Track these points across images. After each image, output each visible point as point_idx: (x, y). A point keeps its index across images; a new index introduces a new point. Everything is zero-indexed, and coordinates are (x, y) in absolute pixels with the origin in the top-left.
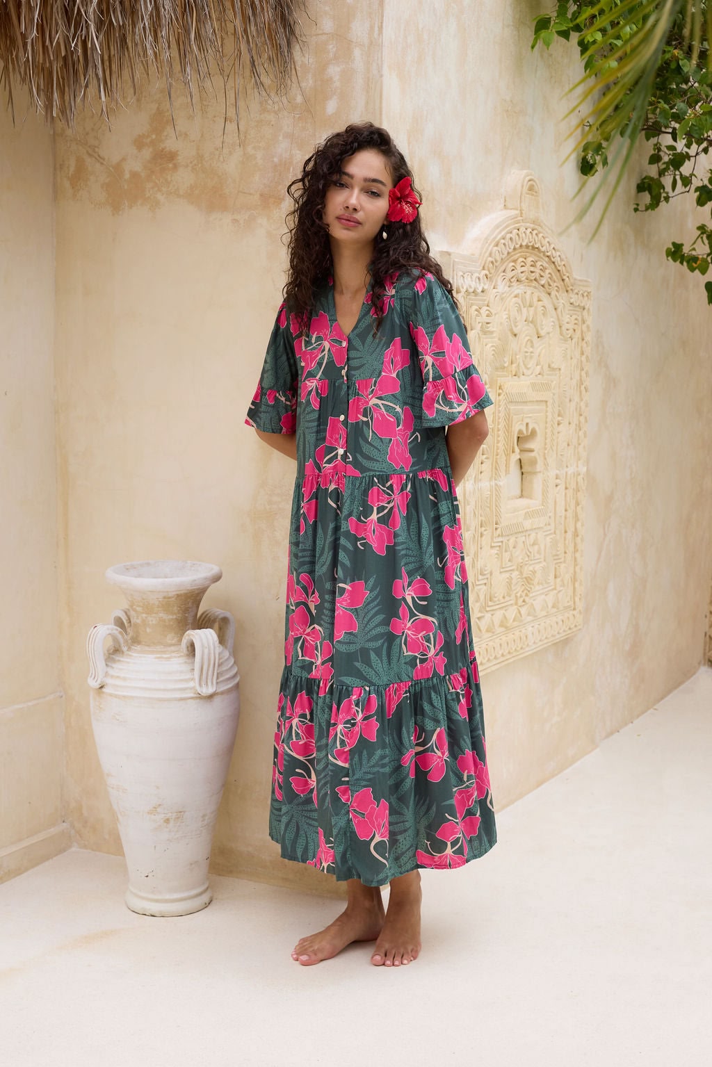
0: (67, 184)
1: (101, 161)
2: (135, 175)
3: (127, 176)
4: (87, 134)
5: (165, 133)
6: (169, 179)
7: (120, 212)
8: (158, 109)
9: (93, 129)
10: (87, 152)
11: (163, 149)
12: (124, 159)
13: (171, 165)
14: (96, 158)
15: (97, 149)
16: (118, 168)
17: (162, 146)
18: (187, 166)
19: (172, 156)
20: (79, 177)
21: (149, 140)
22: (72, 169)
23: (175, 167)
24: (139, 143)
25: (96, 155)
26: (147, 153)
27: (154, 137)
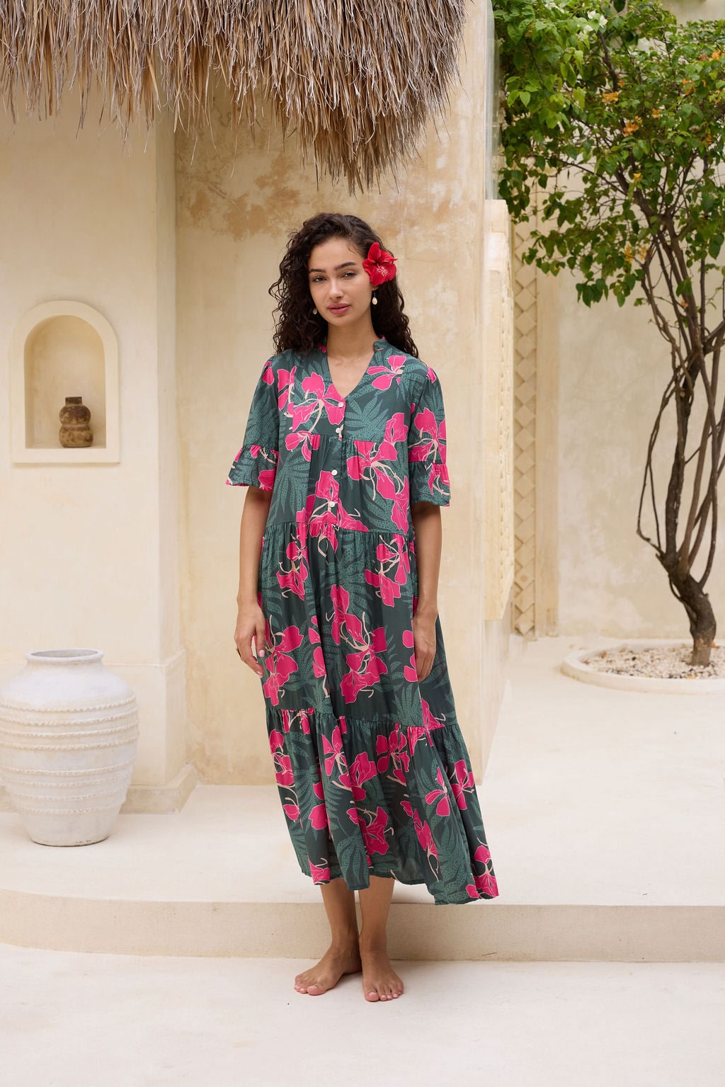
0: (188, 214)
1: (223, 195)
2: (256, 209)
3: (249, 208)
4: (209, 172)
5: (287, 176)
6: (291, 213)
7: (242, 238)
8: (280, 155)
9: (215, 169)
10: (209, 187)
11: (284, 189)
12: (246, 195)
13: (292, 202)
14: (218, 193)
15: (218, 186)
16: (240, 202)
17: (284, 186)
18: (308, 203)
19: (293, 195)
20: (200, 208)
21: (271, 180)
22: (193, 201)
23: (297, 203)
24: (261, 183)
25: (218, 191)
26: (269, 191)
27: (276, 178)
